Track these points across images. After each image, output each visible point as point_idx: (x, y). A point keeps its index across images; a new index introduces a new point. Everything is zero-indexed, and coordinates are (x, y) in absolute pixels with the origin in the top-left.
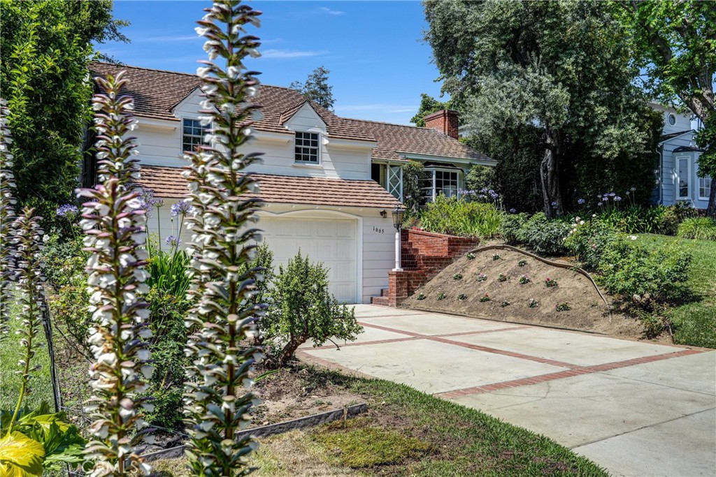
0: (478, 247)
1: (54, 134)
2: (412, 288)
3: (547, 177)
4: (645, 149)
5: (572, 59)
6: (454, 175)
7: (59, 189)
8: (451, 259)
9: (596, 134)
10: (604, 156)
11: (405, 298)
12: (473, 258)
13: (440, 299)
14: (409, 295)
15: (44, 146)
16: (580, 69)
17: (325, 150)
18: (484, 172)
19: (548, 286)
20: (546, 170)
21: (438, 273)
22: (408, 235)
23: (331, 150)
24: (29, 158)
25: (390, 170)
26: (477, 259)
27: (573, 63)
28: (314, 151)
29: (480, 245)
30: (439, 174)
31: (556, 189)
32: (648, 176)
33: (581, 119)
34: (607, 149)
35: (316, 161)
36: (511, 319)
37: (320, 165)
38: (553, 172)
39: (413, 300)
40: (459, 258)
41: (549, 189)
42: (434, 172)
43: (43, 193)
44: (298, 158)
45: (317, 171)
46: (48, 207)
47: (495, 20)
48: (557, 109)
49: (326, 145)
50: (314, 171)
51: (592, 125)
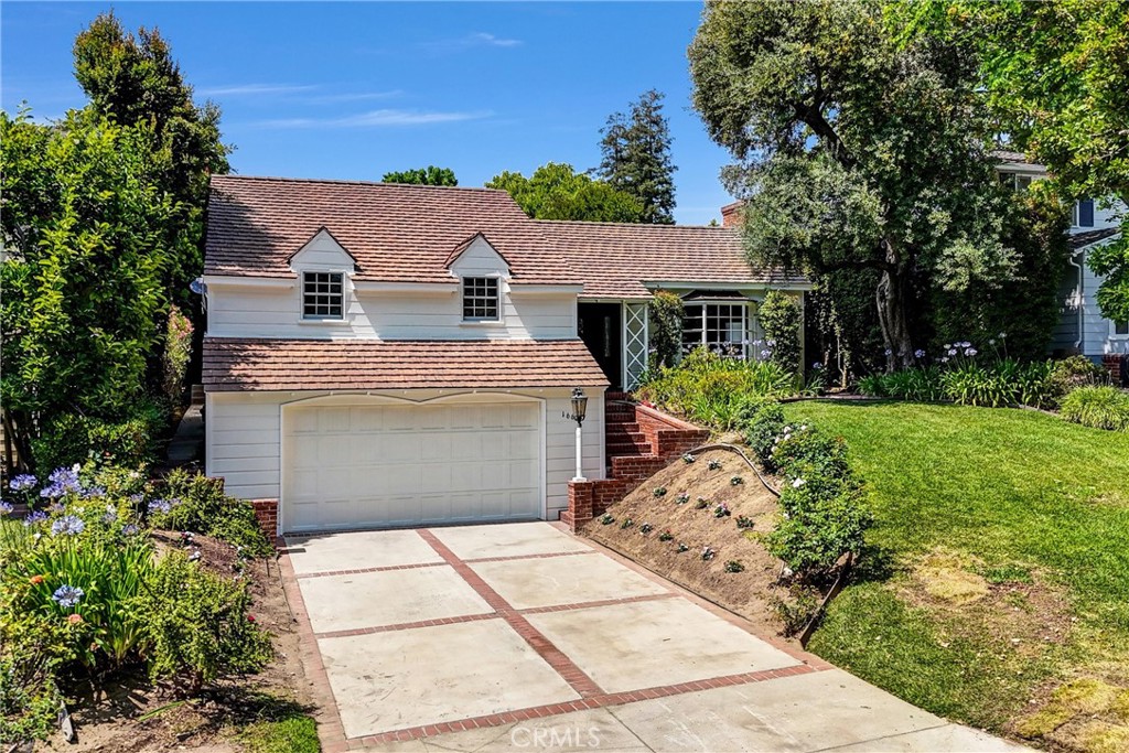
0: (706, 444)
1: (97, 332)
2: (602, 505)
3: (885, 307)
4: (1016, 274)
5: (888, 143)
6: (737, 310)
7: (104, 399)
8: (663, 461)
9: (936, 253)
10: (945, 288)
11: (590, 520)
12: (691, 462)
13: (624, 527)
14: (595, 515)
15: (88, 346)
16: (901, 157)
17: (508, 300)
18: (784, 303)
19: (740, 526)
20: (883, 298)
21: (642, 482)
22: (634, 413)
23: (518, 301)
24: (64, 366)
25: (628, 311)
26: (696, 465)
27: (891, 149)
28: (493, 303)
29: (710, 439)
30: (711, 310)
31: (901, 327)
32: (1043, 308)
33: (909, 231)
34: (951, 277)
35: (495, 315)
36: (675, 575)
37: (500, 322)
38: (894, 302)
39: (596, 524)
40: (676, 459)
41: (890, 326)
42: (705, 307)
43: (82, 406)
44: (468, 313)
45: (498, 330)
46: (86, 426)
47: (765, 92)
48: (866, 222)
49: (509, 294)
50: (493, 330)
51: (929, 239)
